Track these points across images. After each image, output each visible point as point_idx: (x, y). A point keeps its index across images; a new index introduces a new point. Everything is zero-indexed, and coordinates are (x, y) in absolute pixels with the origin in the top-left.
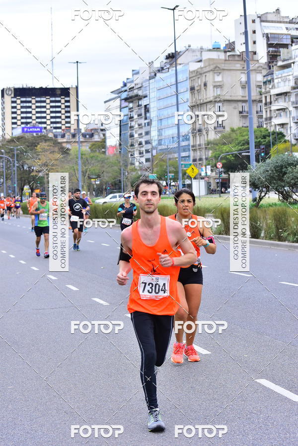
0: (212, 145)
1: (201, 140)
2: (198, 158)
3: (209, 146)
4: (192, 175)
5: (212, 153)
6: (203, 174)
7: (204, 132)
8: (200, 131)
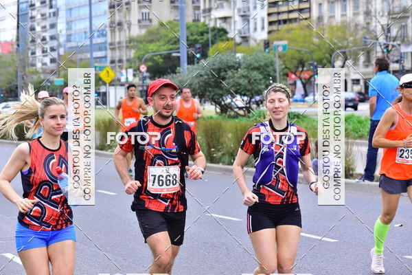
0: (135, 43)
1: (121, 37)
2: (117, 59)
3: (132, 44)
4: (107, 80)
5: (135, 53)
6: (123, 80)
7: (125, 26)
8: (120, 24)
